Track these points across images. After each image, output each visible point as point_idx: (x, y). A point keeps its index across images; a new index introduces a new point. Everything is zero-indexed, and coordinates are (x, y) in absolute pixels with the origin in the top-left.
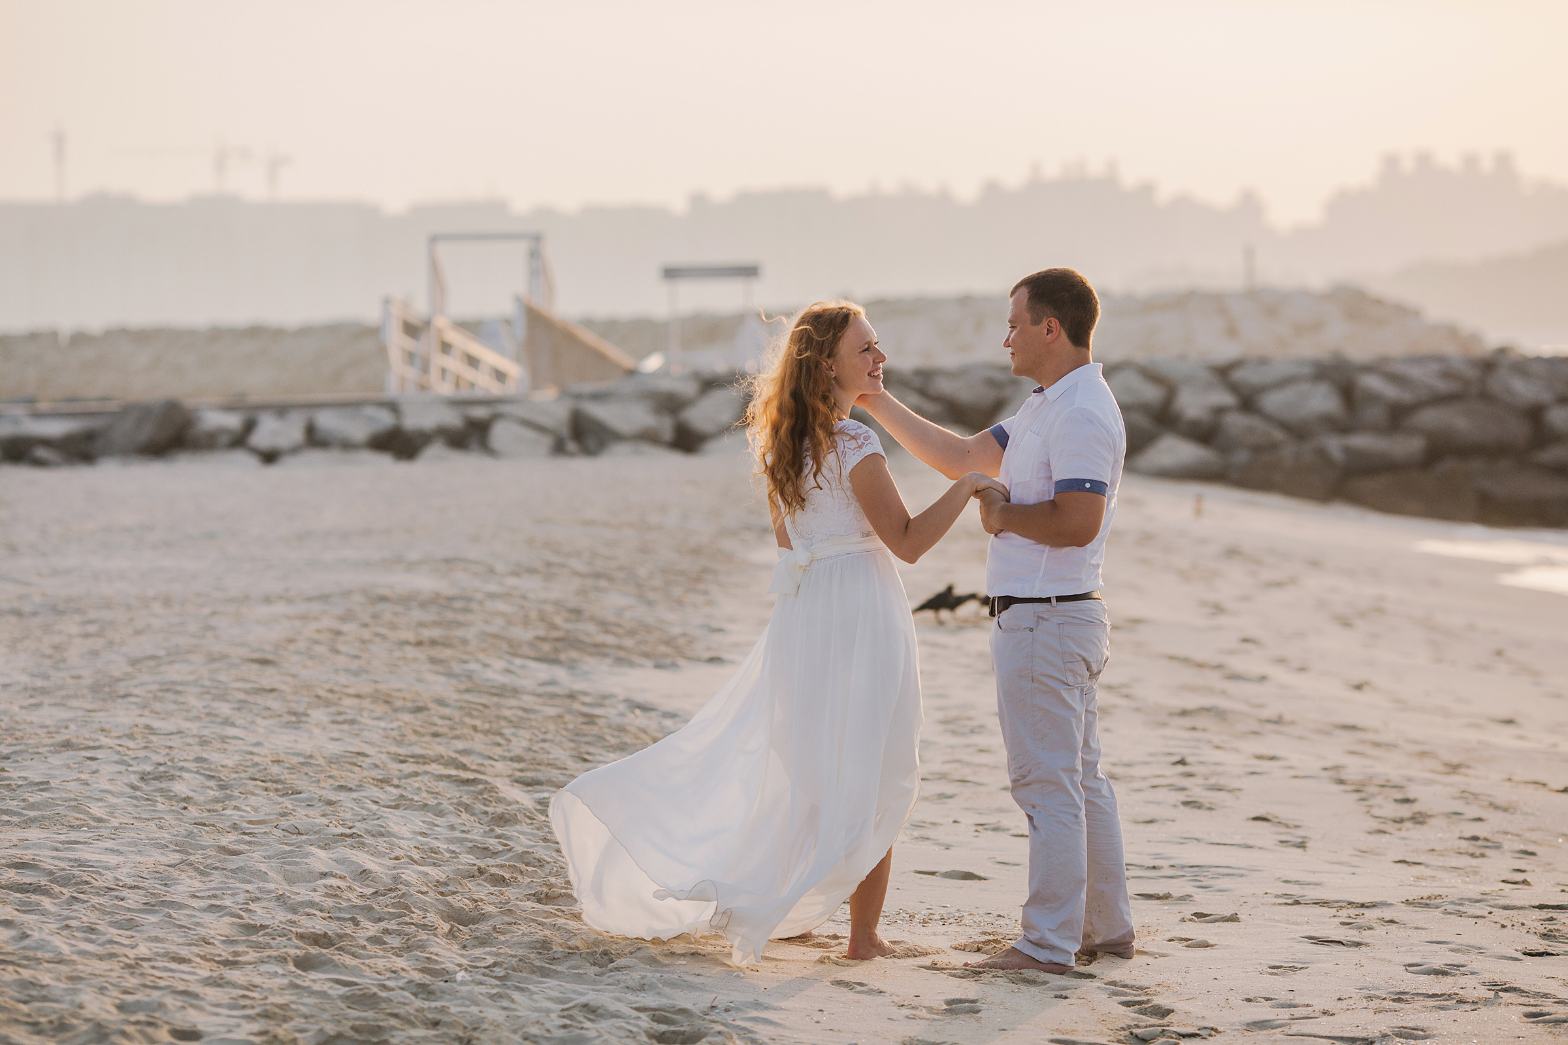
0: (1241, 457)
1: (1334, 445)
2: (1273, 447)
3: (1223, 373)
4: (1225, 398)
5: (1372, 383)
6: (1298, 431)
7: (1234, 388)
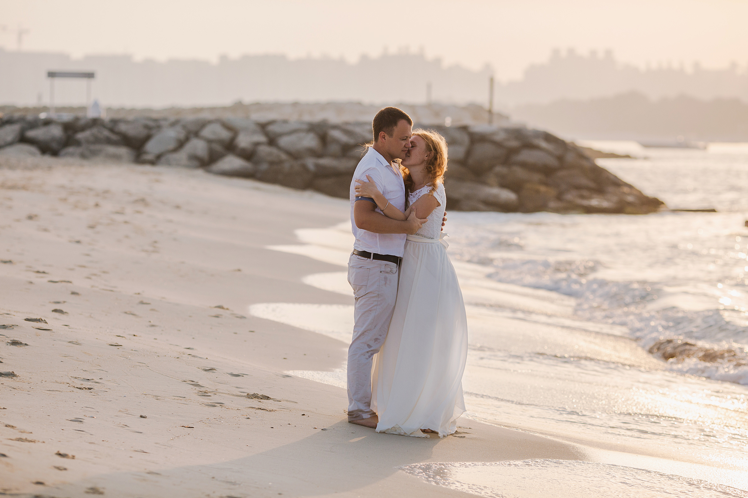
0: (264, 167)
1: (310, 163)
2: (280, 162)
3: (263, 127)
4: (262, 138)
5: (336, 134)
6: (295, 155)
7: (266, 134)
